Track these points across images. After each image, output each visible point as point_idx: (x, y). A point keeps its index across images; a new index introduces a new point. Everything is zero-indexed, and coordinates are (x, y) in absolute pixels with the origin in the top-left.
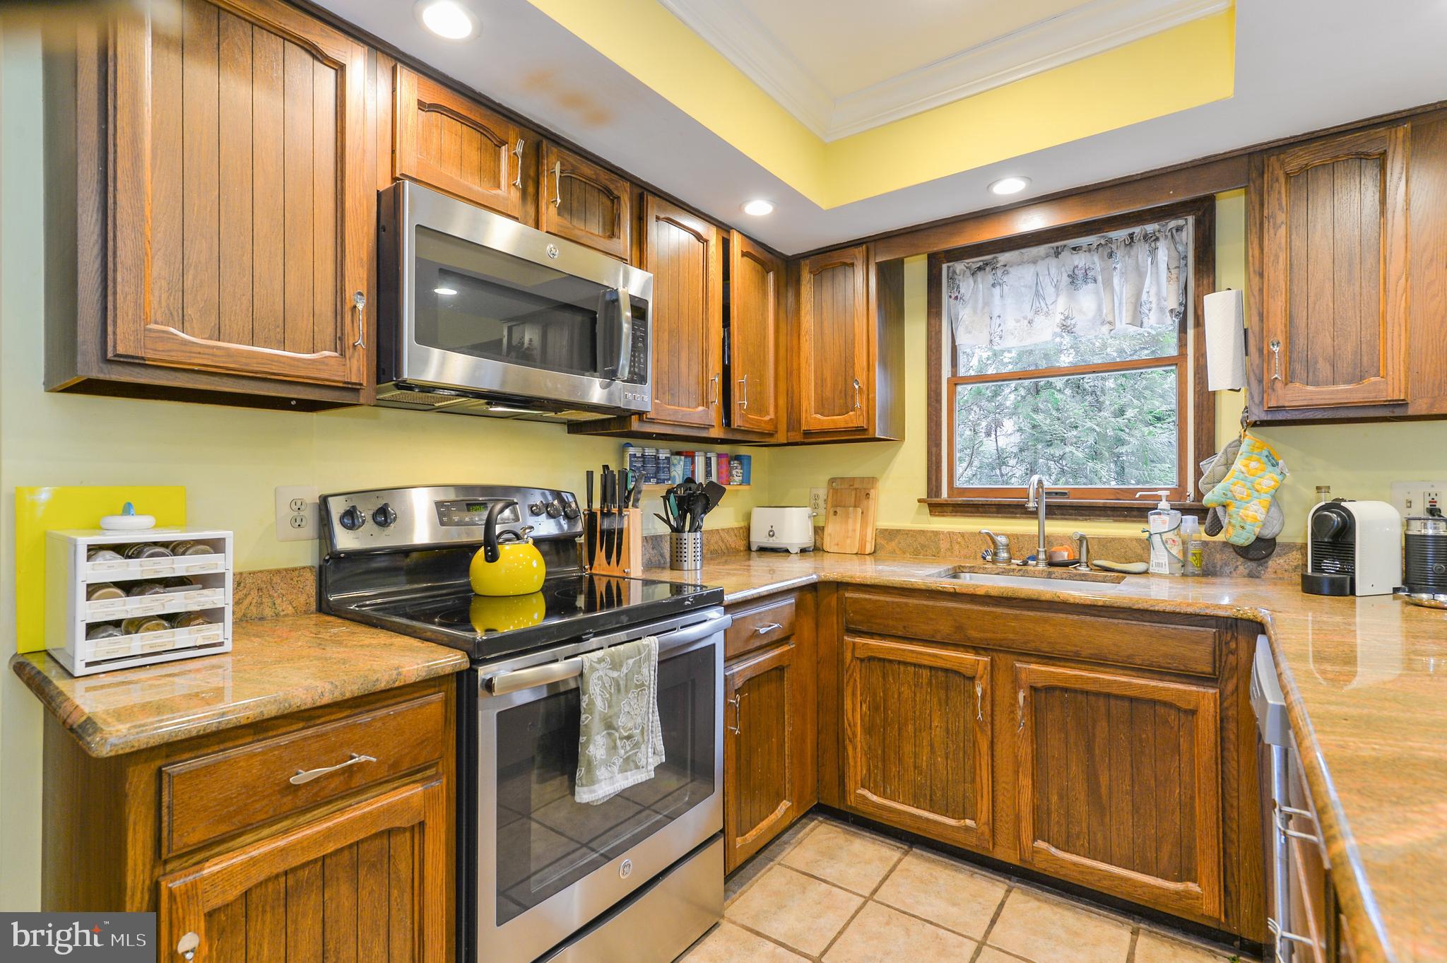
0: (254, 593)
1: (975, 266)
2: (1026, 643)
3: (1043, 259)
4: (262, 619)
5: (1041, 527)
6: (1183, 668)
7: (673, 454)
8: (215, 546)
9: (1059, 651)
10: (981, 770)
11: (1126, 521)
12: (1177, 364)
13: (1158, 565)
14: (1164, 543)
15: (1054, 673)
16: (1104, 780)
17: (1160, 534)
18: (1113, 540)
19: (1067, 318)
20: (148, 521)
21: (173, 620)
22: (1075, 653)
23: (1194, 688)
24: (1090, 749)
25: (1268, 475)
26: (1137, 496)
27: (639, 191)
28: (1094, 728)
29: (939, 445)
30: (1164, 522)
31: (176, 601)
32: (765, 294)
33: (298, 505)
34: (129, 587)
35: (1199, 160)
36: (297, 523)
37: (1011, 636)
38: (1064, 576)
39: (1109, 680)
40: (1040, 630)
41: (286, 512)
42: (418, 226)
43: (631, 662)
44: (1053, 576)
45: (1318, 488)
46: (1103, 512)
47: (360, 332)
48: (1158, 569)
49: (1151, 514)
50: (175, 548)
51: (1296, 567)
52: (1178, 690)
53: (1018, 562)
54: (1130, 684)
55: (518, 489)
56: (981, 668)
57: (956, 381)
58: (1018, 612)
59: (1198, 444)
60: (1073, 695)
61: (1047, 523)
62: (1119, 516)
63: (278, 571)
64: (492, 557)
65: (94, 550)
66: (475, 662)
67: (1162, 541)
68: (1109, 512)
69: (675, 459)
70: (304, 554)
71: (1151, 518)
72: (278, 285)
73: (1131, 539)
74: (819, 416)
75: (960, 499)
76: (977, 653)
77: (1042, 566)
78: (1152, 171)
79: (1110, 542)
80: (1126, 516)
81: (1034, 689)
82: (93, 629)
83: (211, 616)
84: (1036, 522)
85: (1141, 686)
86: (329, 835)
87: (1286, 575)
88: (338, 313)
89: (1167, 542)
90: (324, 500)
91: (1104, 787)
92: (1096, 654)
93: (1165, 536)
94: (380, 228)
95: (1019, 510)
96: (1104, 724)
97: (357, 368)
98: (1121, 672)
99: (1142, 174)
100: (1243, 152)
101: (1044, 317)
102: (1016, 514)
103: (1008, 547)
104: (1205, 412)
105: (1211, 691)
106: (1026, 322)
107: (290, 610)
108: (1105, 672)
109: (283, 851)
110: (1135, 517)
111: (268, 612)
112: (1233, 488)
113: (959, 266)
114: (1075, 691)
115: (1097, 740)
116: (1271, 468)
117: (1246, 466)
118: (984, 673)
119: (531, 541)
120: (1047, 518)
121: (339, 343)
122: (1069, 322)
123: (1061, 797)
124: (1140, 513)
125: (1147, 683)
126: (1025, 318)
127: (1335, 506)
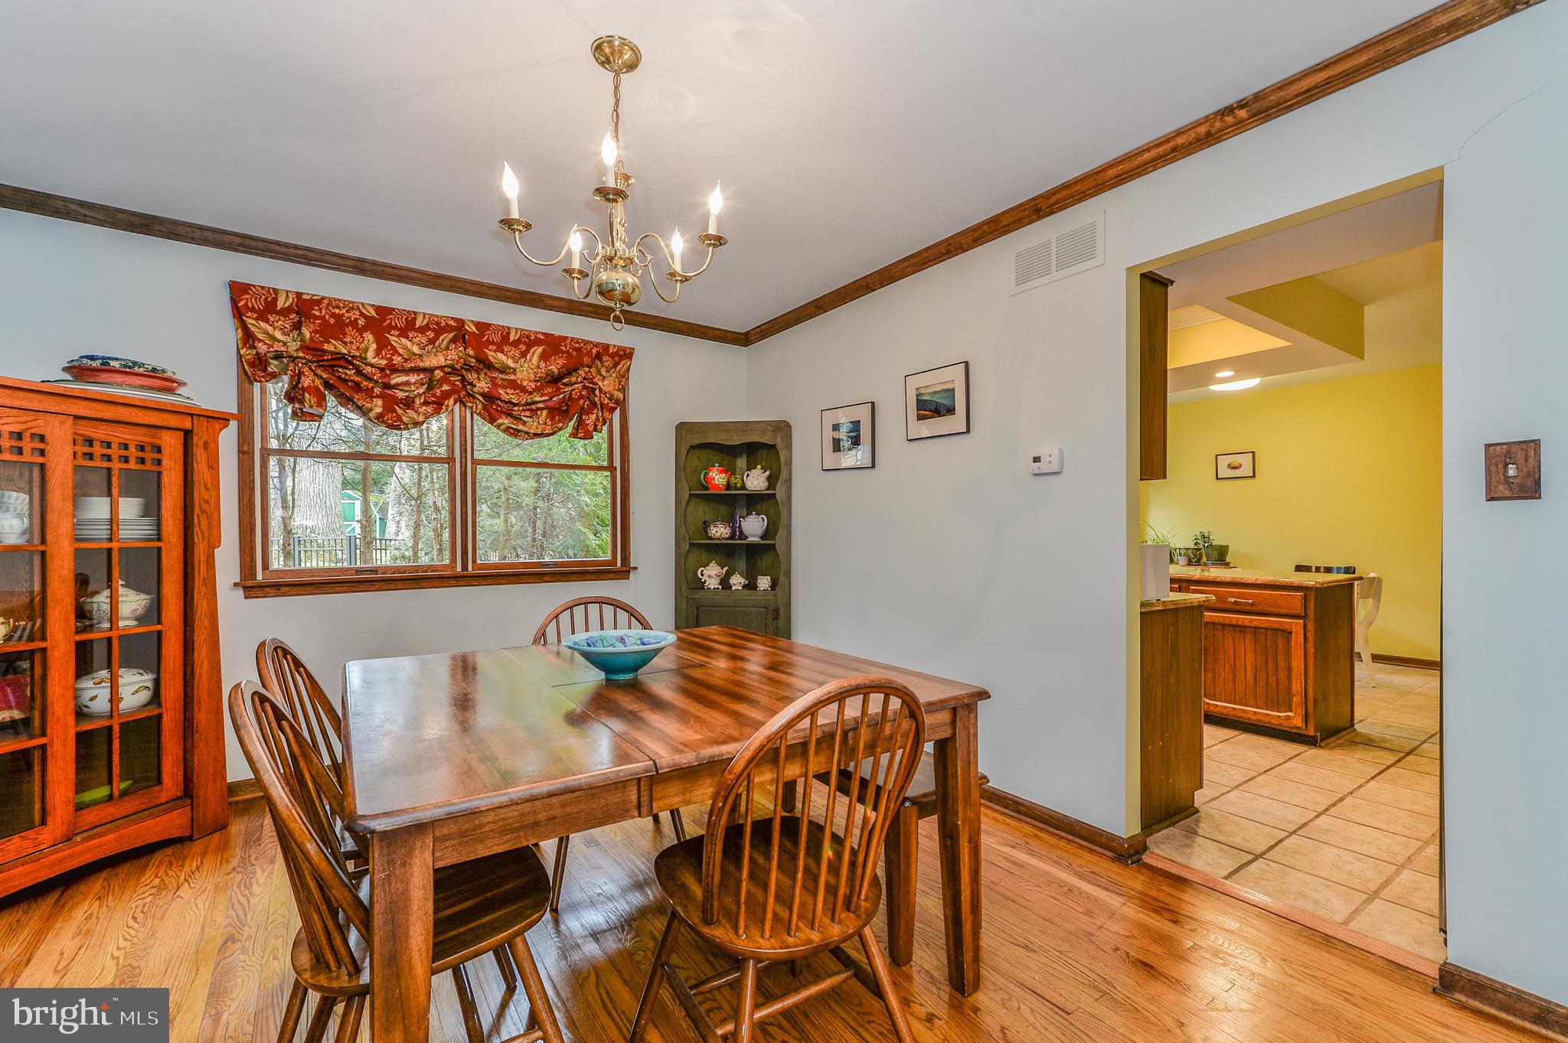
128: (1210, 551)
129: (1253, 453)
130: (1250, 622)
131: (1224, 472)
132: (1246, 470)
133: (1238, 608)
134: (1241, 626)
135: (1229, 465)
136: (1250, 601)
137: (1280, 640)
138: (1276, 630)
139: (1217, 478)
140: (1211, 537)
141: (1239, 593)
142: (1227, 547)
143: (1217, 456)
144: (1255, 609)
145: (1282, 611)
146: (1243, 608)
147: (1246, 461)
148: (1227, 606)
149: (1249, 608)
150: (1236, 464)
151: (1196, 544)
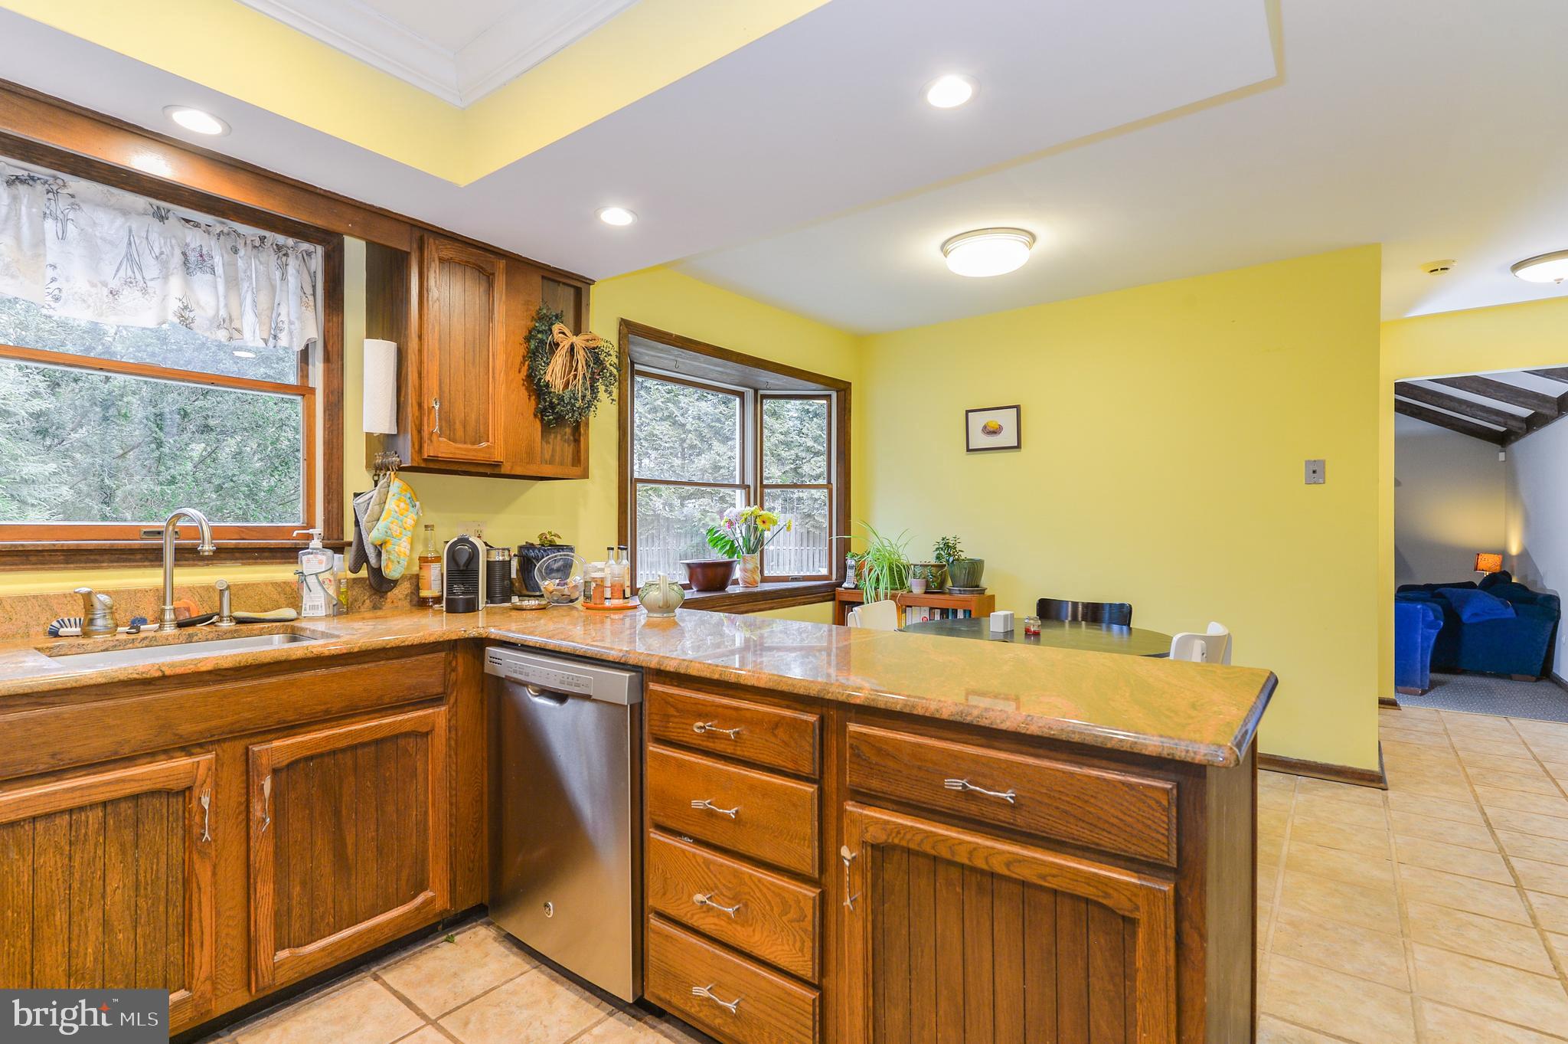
2: (265, 718)
3: (139, 214)
5: (168, 578)
6: (423, 695)
9: (307, 715)
10: (200, 910)
11: (256, 564)
12: (304, 395)
13: (313, 607)
14: (321, 584)
15: (302, 742)
16: (350, 840)
17: (316, 574)
18: (246, 586)
22: (326, 711)
23: (431, 711)
24: (337, 813)
25: (410, 515)
26: (294, 535)
28: (340, 788)
30: (320, 562)
35: (376, 208)
37: (247, 715)
38: (209, 637)
39: (361, 729)
40: (285, 697)
44: (195, 638)
45: (426, 526)
46: (229, 555)
48: (312, 612)
49: (304, 554)
51: (407, 595)
52: (420, 717)
53: (126, 629)
54: (380, 726)
56: (202, 771)
58: (255, 683)
59: (328, 482)
60: (319, 760)
61: (178, 570)
62: (249, 559)
67: (319, 581)
68: (237, 555)
71: (305, 558)
73: (266, 584)
76: (190, 754)
77: (170, 630)
78: (334, 193)
79: (242, 589)
80: (256, 558)
81: (275, 772)
84: (161, 571)
85: (390, 724)
87: (400, 603)
89: (324, 582)
91: (350, 847)
92: (347, 706)
93: (321, 577)
95: (106, 557)
96: (352, 779)
98: (367, 717)
99: (325, 191)
100: (408, 221)
101: (140, 294)
102: (103, 562)
103: (111, 610)
104: (335, 450)
105: (443, 708)
106: (105, 291)
108: (353, 723)
110: (267, 558)
112: (391, 526)
114: (321, 755)
115: (344, 799)
116: (411, 509)
117: (398, 506)
118: (207, 776)
120: (176, 565)
122: (187, 314)
123: (303, 884)
124: (289, 554)
125: (395, 719)
126: (105, 284)
127: (463, 540)
128: (957, 571)
129: (1018, 407)
130: (1008, 865)
131: (979, 440)
132: (1008, 438)
133: (972, 809)
134: (982, 872)
135: (985, 427)
136: (1008, 795)
137: (1099, 942)
138: (1087, 901)
139: (968, 450)
140: (958, 546)
141: (976, 759)
142: (981, 562)
143: (968, 412)
144: (1021, 821)
145: (1107, 842)
146: (990, 813)
147: (1007, 419)
148: (943, 803)
149: (1004, 815)
150: (993, 426)
151: (938, 557)
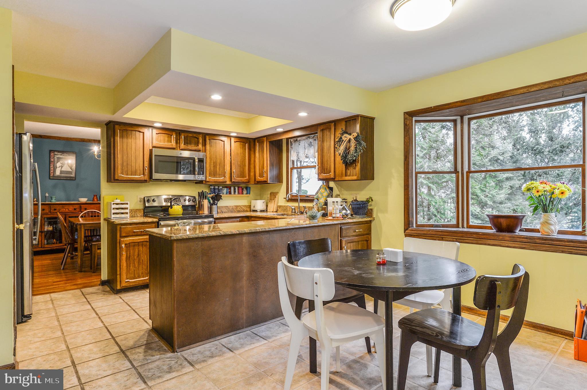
0: (134, 213)
1: (295, 140)
3: (305, 139)
4: (135, 217)
5: (299, 205)
7: (223, 187)
8: (127, 204)
19: (307, 155)
20: (119, 200)
21: (122, 213)
25: (325, 192)
27: (204, 135)
29: (288, 185)
31: (123, 211)
32: (245, 149)
33: (141, 199)
34: (117, 209)
36: (140, 201)
41: (139, 200)
42: (155, 155)
43: (187, 223)
47: (147, 172)
50: (122, 204)
55: (181, 196)
57: (292, 169)
61: (300, 203)
63: (137, 209)
64: (171, 208)
65: (113, 204)
66: (159, 221)
69: (224, 188)
70: (141, 207)
72: (135, 167)
74: (259, 178)
75: (293, 198)
77: (299, 213)
79: (310, 207)
82: (114, 214)
83: (127, 213)
86: (139, 239)
88: (143, 169)
90: (144, 197)
94: (150, 155)
97: (146, 178)
100: (317, 124)
103: (295, 209)
107: (139, 216)
109: (133, 239)
111: (136, 216)
112: (319, 195)
113: (292, 140)
117: (322, 190)
119: (181, 206)
121: (144, 174)
122: (307, 156)
126: (304, 153)
